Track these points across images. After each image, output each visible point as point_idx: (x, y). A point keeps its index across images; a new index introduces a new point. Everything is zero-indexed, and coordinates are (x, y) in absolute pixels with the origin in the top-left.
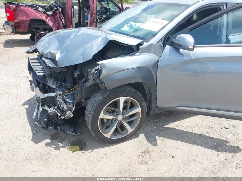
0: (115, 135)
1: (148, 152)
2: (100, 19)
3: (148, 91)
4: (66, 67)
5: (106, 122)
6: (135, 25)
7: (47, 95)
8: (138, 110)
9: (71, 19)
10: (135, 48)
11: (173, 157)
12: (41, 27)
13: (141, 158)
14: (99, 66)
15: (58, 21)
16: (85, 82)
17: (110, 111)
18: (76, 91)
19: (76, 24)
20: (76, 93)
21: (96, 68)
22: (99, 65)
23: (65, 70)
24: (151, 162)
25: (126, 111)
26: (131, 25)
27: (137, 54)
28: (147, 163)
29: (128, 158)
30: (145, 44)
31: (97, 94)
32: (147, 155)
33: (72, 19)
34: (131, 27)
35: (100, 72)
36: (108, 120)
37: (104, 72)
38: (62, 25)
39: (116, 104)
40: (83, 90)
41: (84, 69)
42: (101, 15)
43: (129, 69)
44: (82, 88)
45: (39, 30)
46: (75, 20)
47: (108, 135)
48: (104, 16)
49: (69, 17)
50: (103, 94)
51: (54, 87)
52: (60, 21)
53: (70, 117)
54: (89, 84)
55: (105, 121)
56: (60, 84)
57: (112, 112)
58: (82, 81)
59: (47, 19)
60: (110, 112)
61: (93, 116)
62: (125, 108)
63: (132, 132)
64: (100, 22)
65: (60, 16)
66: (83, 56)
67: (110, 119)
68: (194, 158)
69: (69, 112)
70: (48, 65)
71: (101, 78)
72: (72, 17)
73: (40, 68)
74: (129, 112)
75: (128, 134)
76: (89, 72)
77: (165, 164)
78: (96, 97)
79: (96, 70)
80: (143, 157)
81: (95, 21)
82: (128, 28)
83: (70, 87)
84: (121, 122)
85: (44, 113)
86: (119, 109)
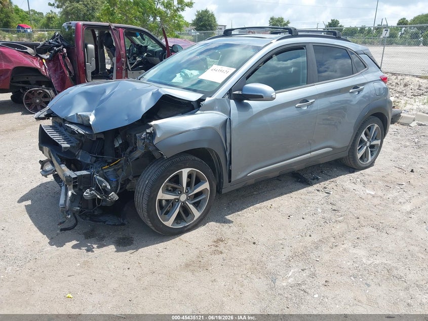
0: (177, 223)
1: (222, 241)
2: (131, 64)
3: (216, 161)
4: (103, 133)
5: (165, 205)
6: (192, 74)
7: (79, 173)
8: (206, 186)
9: (83, 64)
10: (195, 105)
11: (254, 243)
12: (32, 79)
13: (214, 248)
14: (152, 128)
15: (61, 70)
16: (131, 152)
17: (170, 188)
18: (119, 166)
19: (93, 73)
20: (119, 169)
21: (148, 131)
22: (151, 126)
23: (102, 136)
24: (227, 251)
25: (191, 188)
26: (186, 75)
27: (199, 112)
28: (221, 253)
29: (196, 249)
30: (208, 99)
31: (150, 168)
32: (222, 245)
33: (85, 65)
34: (186, 77)
35: (152, 135)
36: (167, 201)
37: (158, 135)
38: (68, 75)
39: (177, 179)
40: (131, 163)
41: (130, 134)
42: (132, 58)
43: (189, 131)
44: (128, 160)
45: (30, 85)
46: (91, 66)
47: (169, 223)
48: (138, 59)
49: (81, 62)
50: (159, 166)
51: (88, 161)
52: (65, 69)
53: (114, 199)
54: (137, 154)
55: (164, 202)
56: (96, 157)
57: (173, 191)
58: (128, 150)
59: (42, 67)
60: (170, 190)
61: (149, 196)
62: (188, 184)
63: (199, 217)
64: (131, 69)
65: (64, 60)
66: (128, 116)
67: (171, 200)
68: (281, 242)
69: (113, 193)
70: (77, 132)
71: (154, 143)
72: (85, 63)
73: (61, 138)
74: (195, 189)
75: (195, 219)
76: (138, 138)
77: (245, 251)
78: (150, 171)
79: (147, 133)
80: (217, 246)
81: (124, 67)
82: (181, 79)
83: (111, 161)
84: (185, 204)
85: (75, 199)
86: (182, 186)
